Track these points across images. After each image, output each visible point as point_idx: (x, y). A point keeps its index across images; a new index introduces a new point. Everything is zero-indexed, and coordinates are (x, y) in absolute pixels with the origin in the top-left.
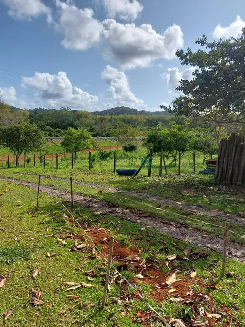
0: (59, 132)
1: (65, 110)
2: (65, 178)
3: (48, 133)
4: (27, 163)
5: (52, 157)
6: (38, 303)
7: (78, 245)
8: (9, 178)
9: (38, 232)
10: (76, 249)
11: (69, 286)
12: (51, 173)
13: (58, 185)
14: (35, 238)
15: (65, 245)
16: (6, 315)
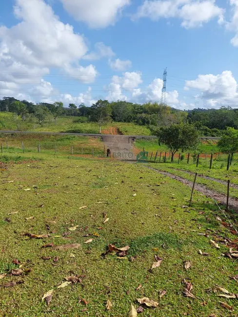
0: (216, 131)
1: (225, 109)
2: (220, 179)
3: (204, 133)
4: (181, 160)
5: (205, 156)
6: (190, 296)
7: (233, 253)
8: (165, 171)
9: (190, 227)
10: (230, 256)
11: (221, 292)
12: (204, 172)
13: (211, 185)
14: (188, 232)
15: (218, 249)
16: (161, 293)
